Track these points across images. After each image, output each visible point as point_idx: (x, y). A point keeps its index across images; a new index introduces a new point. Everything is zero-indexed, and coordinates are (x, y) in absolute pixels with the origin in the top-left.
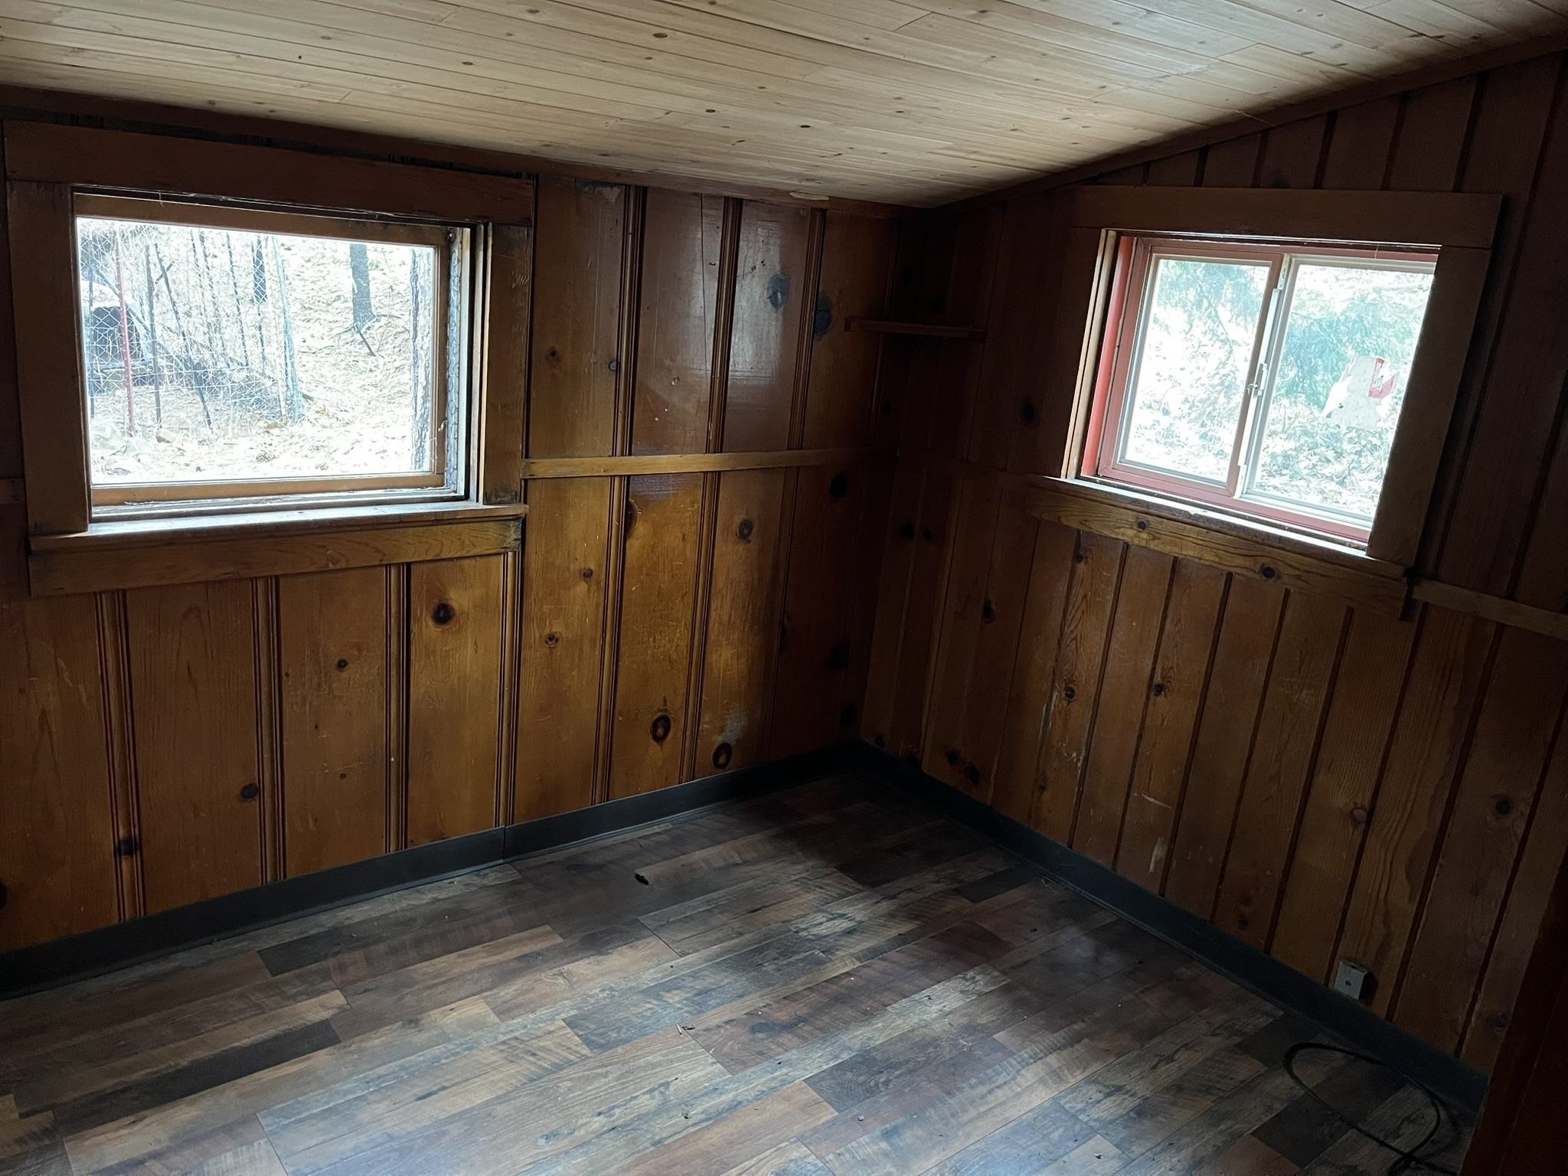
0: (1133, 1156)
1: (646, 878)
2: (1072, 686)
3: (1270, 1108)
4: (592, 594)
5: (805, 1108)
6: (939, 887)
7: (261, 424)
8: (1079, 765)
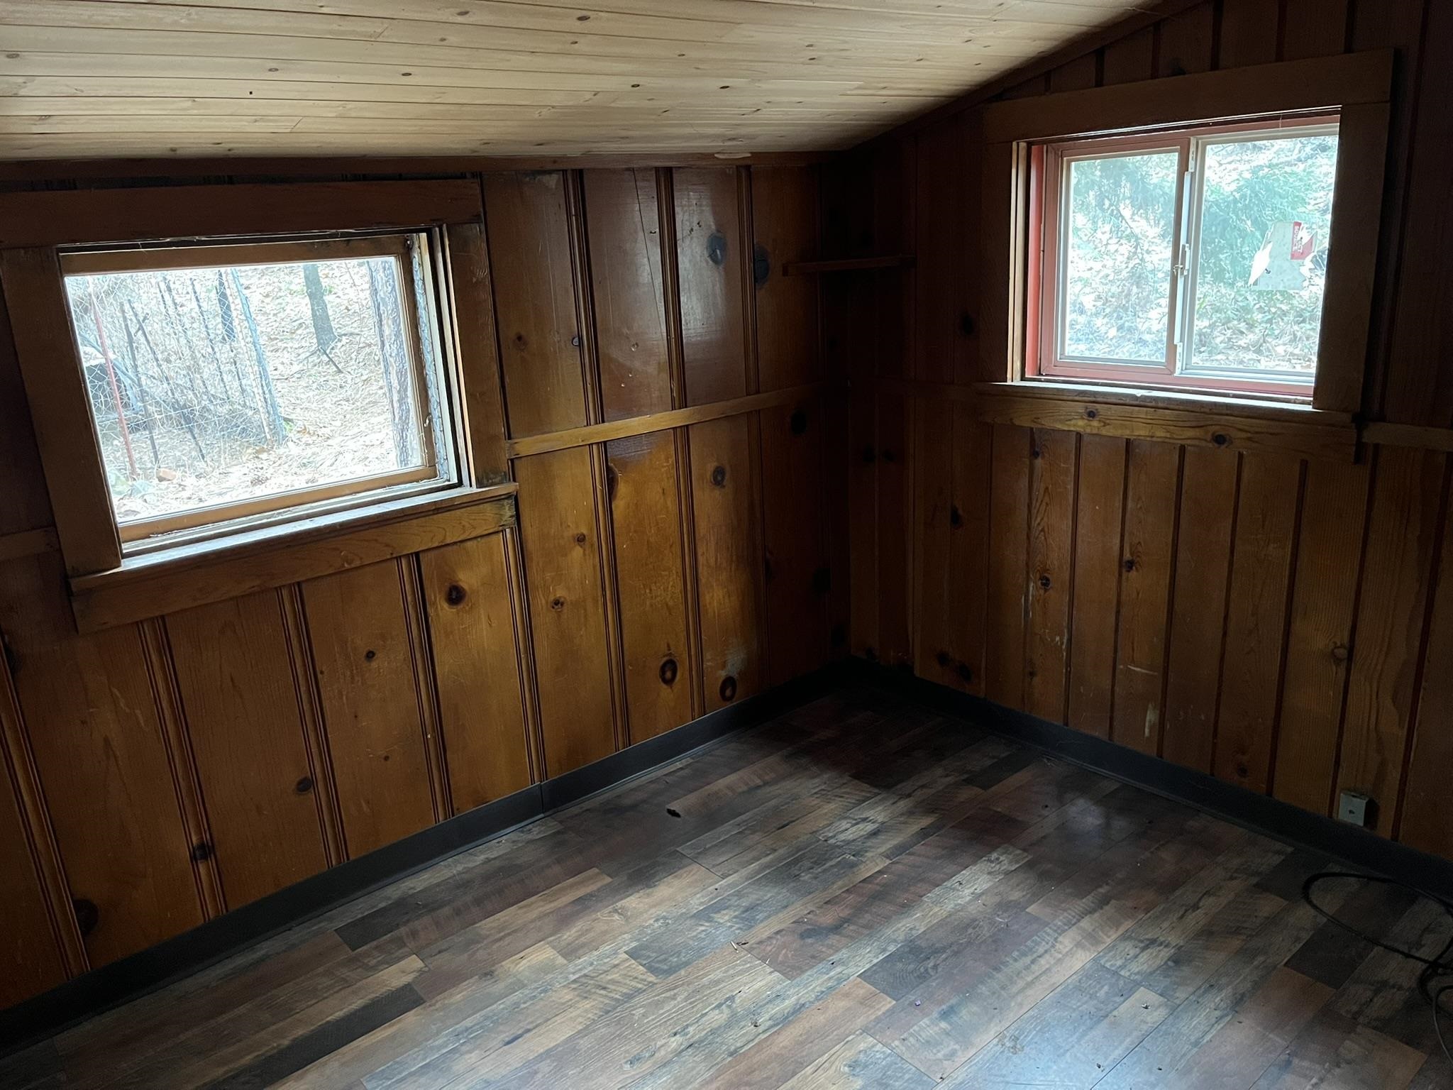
0: (1178, 1002)
1: (677, 811)
2: (1046, 575)
3: (1298, 939)
4: (587, 557)
5: (864, 1002)
6: (950, 779)
7: (250, 451)
8: (1064, 647)
